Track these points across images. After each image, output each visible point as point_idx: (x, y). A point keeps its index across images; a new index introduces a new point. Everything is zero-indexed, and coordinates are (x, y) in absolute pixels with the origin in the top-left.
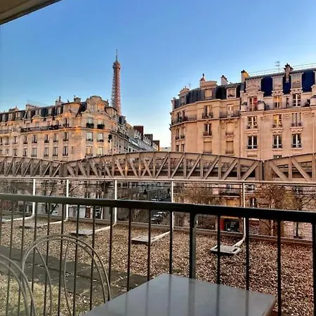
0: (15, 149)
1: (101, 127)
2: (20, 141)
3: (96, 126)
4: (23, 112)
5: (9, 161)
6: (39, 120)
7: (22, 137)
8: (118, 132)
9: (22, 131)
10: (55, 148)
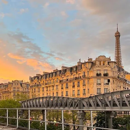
0: (57, 93)
1: (106, 75)
2: (60, 87)
3: (102, 75)
4: (60, 71)
5: (52, 99)
6: (69, 75)
7: (60, 85)
8: (118, 77)
9: (60, 81)
10: (78, 90)
